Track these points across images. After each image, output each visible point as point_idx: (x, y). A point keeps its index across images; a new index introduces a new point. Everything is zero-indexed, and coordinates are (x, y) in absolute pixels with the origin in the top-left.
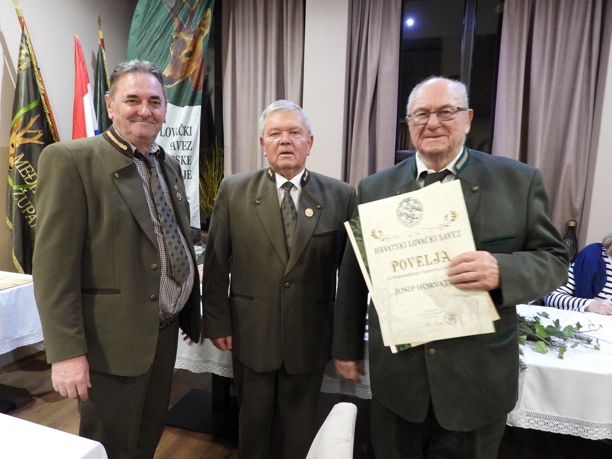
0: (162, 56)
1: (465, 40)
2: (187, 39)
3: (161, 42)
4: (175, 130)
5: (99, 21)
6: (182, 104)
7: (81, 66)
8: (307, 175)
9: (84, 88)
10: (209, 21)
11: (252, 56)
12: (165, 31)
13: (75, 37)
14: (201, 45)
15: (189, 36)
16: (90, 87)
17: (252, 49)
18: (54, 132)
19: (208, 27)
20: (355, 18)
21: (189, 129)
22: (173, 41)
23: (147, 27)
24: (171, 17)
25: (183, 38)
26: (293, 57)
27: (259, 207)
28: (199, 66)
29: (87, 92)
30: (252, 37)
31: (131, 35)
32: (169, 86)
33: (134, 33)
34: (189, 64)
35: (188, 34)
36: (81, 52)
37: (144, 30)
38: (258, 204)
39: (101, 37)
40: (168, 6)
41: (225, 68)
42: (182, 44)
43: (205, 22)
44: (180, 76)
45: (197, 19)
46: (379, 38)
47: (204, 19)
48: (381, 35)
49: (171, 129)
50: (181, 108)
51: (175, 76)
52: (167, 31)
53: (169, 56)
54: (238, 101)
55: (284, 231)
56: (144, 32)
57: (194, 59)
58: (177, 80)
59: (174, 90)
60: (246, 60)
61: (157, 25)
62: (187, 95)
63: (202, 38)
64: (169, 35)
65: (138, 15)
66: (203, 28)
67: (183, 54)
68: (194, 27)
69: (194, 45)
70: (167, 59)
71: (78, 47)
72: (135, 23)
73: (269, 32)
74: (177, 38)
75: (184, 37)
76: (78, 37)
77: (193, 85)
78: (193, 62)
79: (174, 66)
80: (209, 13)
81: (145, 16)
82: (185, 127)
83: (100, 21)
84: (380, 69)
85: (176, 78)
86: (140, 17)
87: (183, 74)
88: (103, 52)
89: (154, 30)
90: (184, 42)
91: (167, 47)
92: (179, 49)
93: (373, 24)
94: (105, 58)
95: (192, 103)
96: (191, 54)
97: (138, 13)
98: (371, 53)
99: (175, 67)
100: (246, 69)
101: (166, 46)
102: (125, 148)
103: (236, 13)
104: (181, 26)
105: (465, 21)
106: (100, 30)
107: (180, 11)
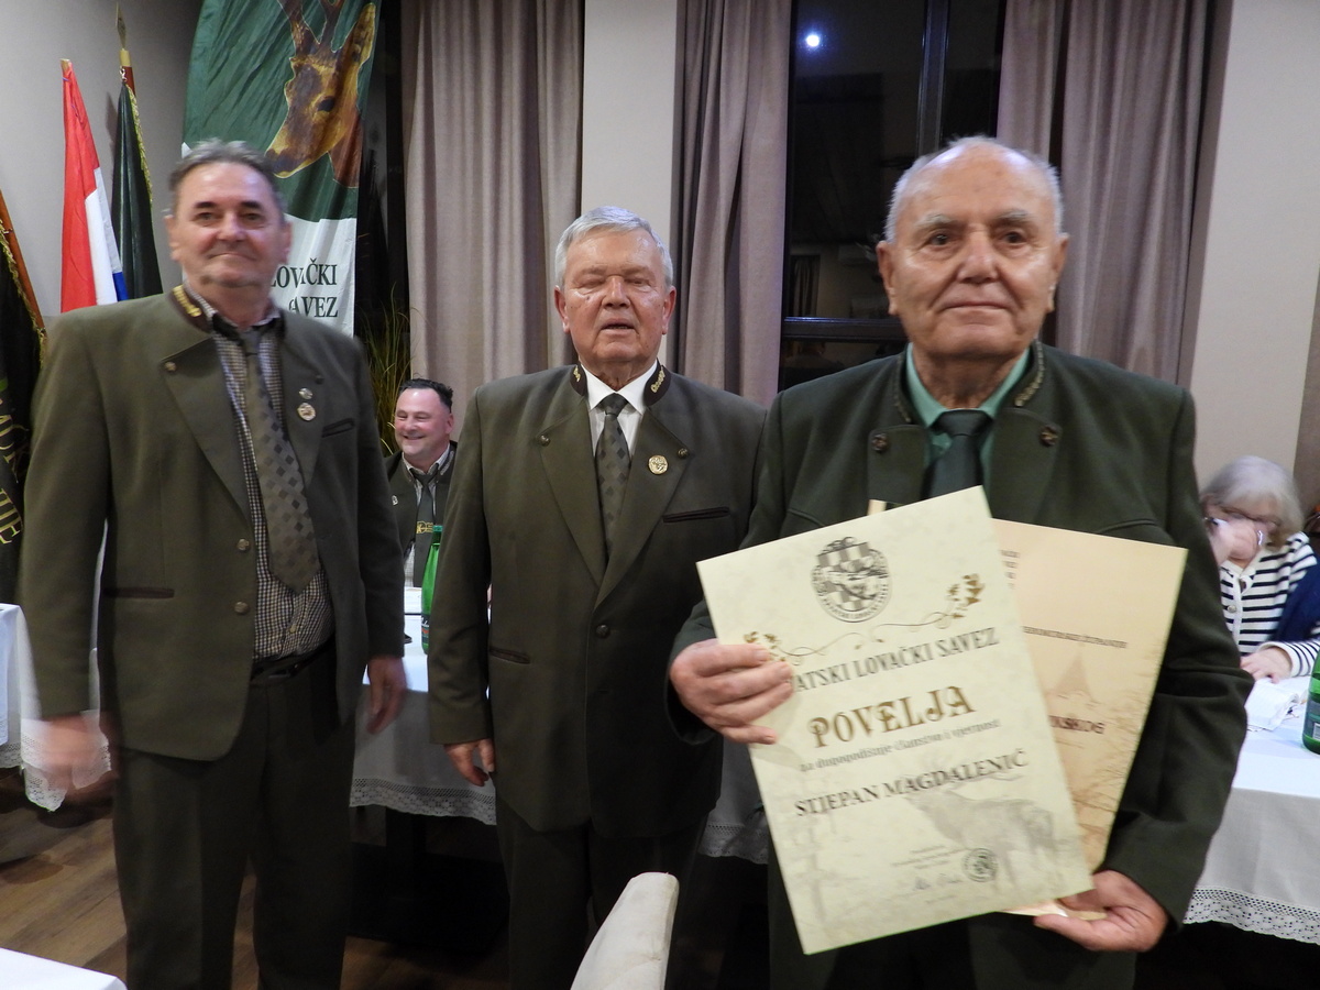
0: (268, 107)
1: (925, 82)
2: (322, 69)
3: (264, 78)
4: (298, 272)
5: (122, 28)
6: (313, 216)
7: (79, 127)
8: (661, 379)
9: (86, 178)
10: (372, 30)
11: (469, 109)
12: (271, 53)
13: (63, 63)
14: (354, 84)
15: (327, 65)
16: (101, 177)
17: (469, 95)
18: (20, 277)
19: (368, 45)
20: (691, 34)
21: (330, 269)
22: (290, 75)
23: (230, 44)
24: (285, 21)
25: (312, 68)
26: (558, 115)
27: (546, 451)
28: (351, 131)
29: (93, 187)
30: (468, 67)
31: (196, 59)
32: (287, 175)
33: (201, 55)
34: (327, 126)
35: (324, 58)
36: (80, 98)
37: (222, 50)
38: (546, 444)
39: (127, 64)
41: (410, 134)
42: (311, 81)
43: (363, 34)
44: (308, 152)
45: (343, 26)
46: (745, 73)
47: (360, 26)
48: (749, 68)
49: (290, 271)
50: (311, 223)
51: (296, 152)
52: (278, 51)
53: (282, 108)
54: (439, 209)
55: (601, 505)
56: (225, 54)
57: (339, 115)
58: (301, 161)
59: (295, 185)
60: (457, 118)
61: (253, 39)
62: (325, 194)
63: (356, 70)
65: (209, 16)
66: (358, 47)
67: (313, 104)
68: (337, 46)
69: (339, 83)
70: (278, 115)
71: (70, 83)
72: (204, 34)
74: (299, 68)
75: (315, 66)
76: (70, 64)
77: (338, 174)
78: (336, 122)
79: (296, 129)
80: (372, 13)
81: (226, 19)
82: (321, 266)
83: (123, 27)
84: (746, 142)
85: (298, 157)
86: (215, 21)
87: (315, 148)
88: (132, 97)
89: (248, 50)
90: (316, 77)
91: (277, 87)
92: (304, 94)
93: (730, 44)
94: (135, 111)
95: (336, 214)
96: (331, 105)
97: (210, 11)
98: (728, 105)
99: (296, 133)
100: (457, 138)
101: (275, 84)
102: (196, 312)
103: (433, 15)
104: (308, 42)
105: (926, 41)
106: (124, 47)
107: (305, 10)
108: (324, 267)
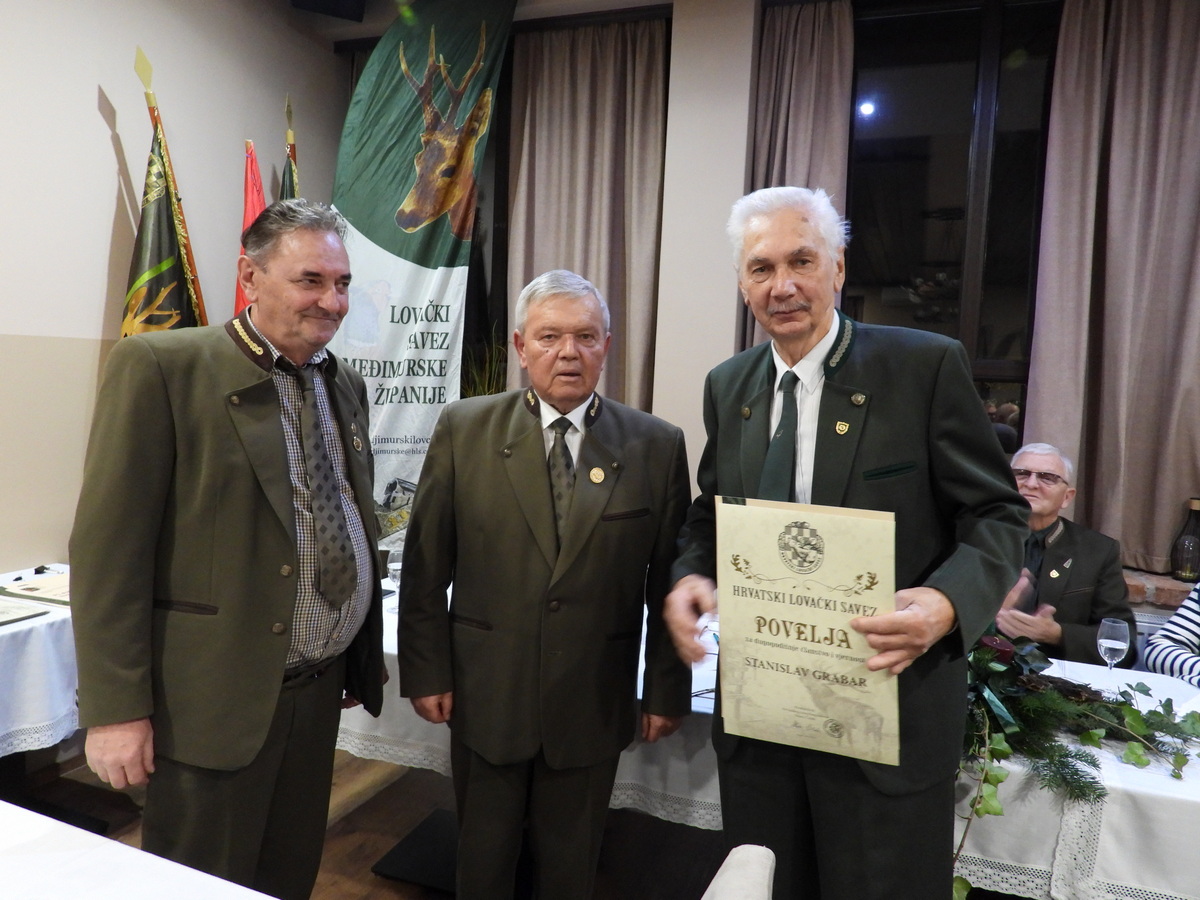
0: (399, 176)
1: (976, 143)
2: (446, 143)
3: (399, 151)
4: (418, 311)
5: (289, 113)
6: (432, 264)
7: (253, 194)
8: (596, 404)
10: (489, 111)
11: (565, 175)
12: (406, 130)
13: (247, 142)
14: (472, 155)
15: (450, 140)
17: (566, 162)
18: (200, 314)
19: (485, 122)
20: (761, 106)
21: (445, 309)
22: (419, 148)
23: (374, 123)
24: (418, 104)
25: (438, 143)
27: (508, 462)
28: (467, 194)
30: (566, 139)
31: (346, 136)
32: (410, 231)
33: (350, 133)
34: (448, 190)
35: (448, 134)
36: (257, 169)
37: (368, 128)
38: (508, 456)
39: (292, 142)
40: (413, 85)
42: (436, 153)
43: (481, 114)
44: (432, 212)
45: (465, 108)
46: (809, 141)
47: (479, 107)
48: (812, 136)
49: (412, 310)
50: (431, 270)
51: (422, 211)
52: (411, 129)
53: (412, 176)
55: (554, 507)
56: (369, 132)
57: (458, 180)
58: (425, 218)
59: (420, 238)
60: (555, 183)
61: (392, 119)
62: (444, 247)
63: (474, 142)
64: (414, 136)
65: (359, 101)
66: (476, 125)
67: (438, 172)
68: (460, 122)
69: (460, 155)
70: (409, 181)
71: (251, 159)
72: (354, 116)
73: (598, 130)
74: (427, 143)
75: (441, 141)
76: (252, 144)
77: (455, 229)
78: (455, 187)
79: (422, 192)
80: (489, 96)
81: (371, 104)
82: (437, 306)
83: (291, 112)
85: (423, 215)
86: (363, 106)
87: (437, 208)
88: (294, 167)
89: (387, 129)
90: (441, 149)
91: (409, 158)
92: (431, 163)
93: (796, 116)
94: (296, 180)
95: (451, 263)
96: (452, 172)
97: (359, 98)
98: (793, 169)
99: (422, 198)
100: (554, 198)
101: (407, 156)
102: (259, 351)
103: (538, 96)
104: (436, 120)
105: (977, 107)
106: (290, 127)
107: (435, 93)
108: (439, 308)
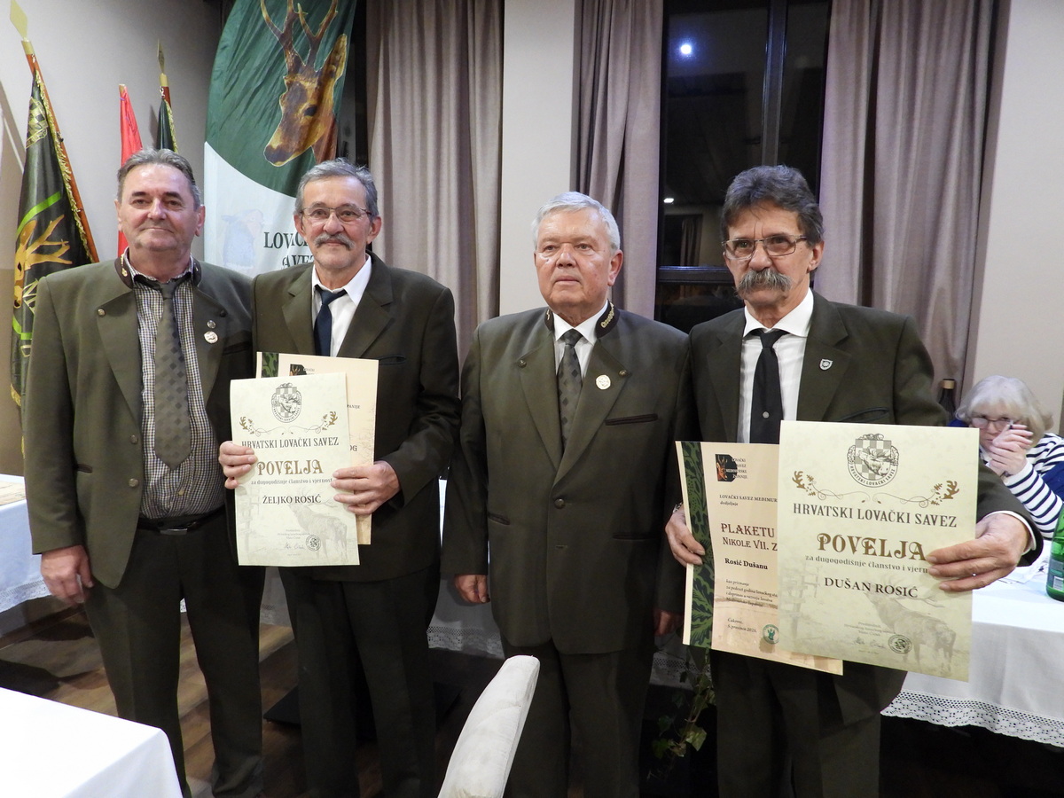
0: (266, 115)
2: (307, 85)
3: (265, 92)
4: (289, 236)
5: (161, 59)
7: (131, 133)
8: (610, 317)
10: (344, 54)
11: (417, 111)
12: (270, 73)
13: (120, 87)
14: (331, 95)
15: (311, 81)
17: (417, 100)
18: (88, 244)
19: (342, 65)
22: (284, 89)
23: (241, 66)
24: (280, 49)
25: (300, 84)
26: (484, 115)
28: (328, 131)
30: (416, 79)
31: (215, 80)
32: (279, 164)
33: (218, 78)
34: (311, 127)
35: (309, 76)
36: (131, 111)
37: (235, 72)
38: (523, 366)
39: (165, 85)
40: (275, 32)
41: (373, 131)
42: (299, 93)
43: (338, 57)
44: (297, 147)
45: (323, 53)
46: (627, 79)
47: (336, 51)
48: (630, 76)
49: (283, 236)
51: (288, 147)
52: (276, 71)
53: (278, 114)
54: (394, 186)
55: (560, 411)
56: (236, 75)
57: (319, 118)
58: (292, 153)
59: (288, 171)
60: (408, 120)
61: (257, 63)
63: (333, 83)
64: (278, 79)
65: (225, 48)
66: (334, 67)
67: (301, 111)
68: (318, 67)
69: (320, 95)
70: (275, 119)
71: (125, 102)
72: (221, 61)
73: (445, 71)
74: (290, 84)
75: (302, 83)
76: (125, 88)
78: (318, 124)
79: (287, 130)
80: (345, 41)
81: (237, 48)
83: (163, 58)
84: (628, 131)
85: (290, 150)
86: (230, 49)
87: (302, 143)
88: (168, 109)
89: (252, 72)
90: (303, 90)
91: (274, 99)
92: (294, 103)
93: (615, 57)
94: (171, 119)
96: (314, 111)
97: (226, 43)
98: (614, 104)
99: (288, 132)
100: (407, 133)
101: (272, 97)
102: (125, 274)
103: (390, 40)
104: (297, 63)
105: (768, 49)
106: (163, 71)
107: (295, 39)
